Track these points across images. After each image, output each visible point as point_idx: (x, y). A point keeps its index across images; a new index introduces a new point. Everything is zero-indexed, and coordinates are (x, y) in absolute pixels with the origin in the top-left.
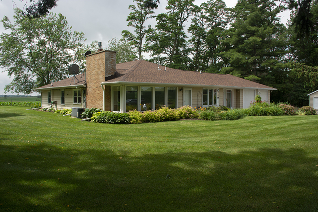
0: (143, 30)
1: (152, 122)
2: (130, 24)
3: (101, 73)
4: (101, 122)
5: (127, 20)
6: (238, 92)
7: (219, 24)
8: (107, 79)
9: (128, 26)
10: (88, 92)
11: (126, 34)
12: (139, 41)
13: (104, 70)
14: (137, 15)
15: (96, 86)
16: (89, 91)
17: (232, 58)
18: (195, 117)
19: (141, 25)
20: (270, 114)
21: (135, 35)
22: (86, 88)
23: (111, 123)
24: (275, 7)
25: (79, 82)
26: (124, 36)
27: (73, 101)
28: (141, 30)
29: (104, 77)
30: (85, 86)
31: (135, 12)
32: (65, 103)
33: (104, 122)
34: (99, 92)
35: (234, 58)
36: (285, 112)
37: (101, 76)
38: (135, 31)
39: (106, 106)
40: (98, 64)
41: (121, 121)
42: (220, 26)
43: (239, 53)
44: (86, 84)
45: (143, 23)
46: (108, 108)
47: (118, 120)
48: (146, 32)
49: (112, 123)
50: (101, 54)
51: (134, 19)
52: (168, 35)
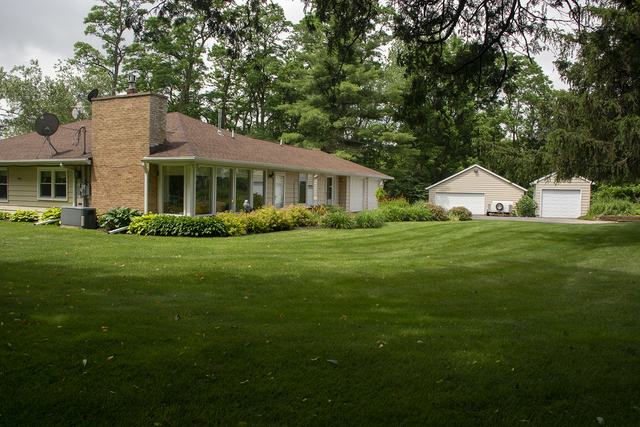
0: (121, 45)
1: (257, 233)
2: (90, 30)
3: (138, 138)
4: (164, 235)
5: (87, 21)
6: (342, 180)
7: (271, 50)
8: (153, 151)
9: (86, 33)
10: (97, 175)
11: (84, 49)
12: (113, 69)
13: (148, 133)
14: (109, 13)
15: (121, 164)
16: (98, 172)
17: (305, 118)
18: (313, 225)
19: (119, 35)
20: (414, 218)
21: (105, 54)
22: (91, 166)
23: (189, 235)
24: (373, 32)
25: (58, 154)
26: (79, 54)
27: (38, 193)
28: (117, 47)
29: (147, 147)
30: (89, 163)
31: (104, 5)
32: (10, 198)
33: (169, 234)
34: (130, 176)
35: (309, 118)
36: (434, 215)
37: (138, 144)
38: (104, 47)
39: (149, 204)
40: (129, 119)
41: (212, 231)
42: (272, 55)
43: (316, 110)
44: (91, 159)
45: (122, 31)
46: (153, 208)
47: (207, 231)
48: (128, 50)
49: (194, 236)
50: (139, 99)
51: (100, 19)
52: (167, 60)
